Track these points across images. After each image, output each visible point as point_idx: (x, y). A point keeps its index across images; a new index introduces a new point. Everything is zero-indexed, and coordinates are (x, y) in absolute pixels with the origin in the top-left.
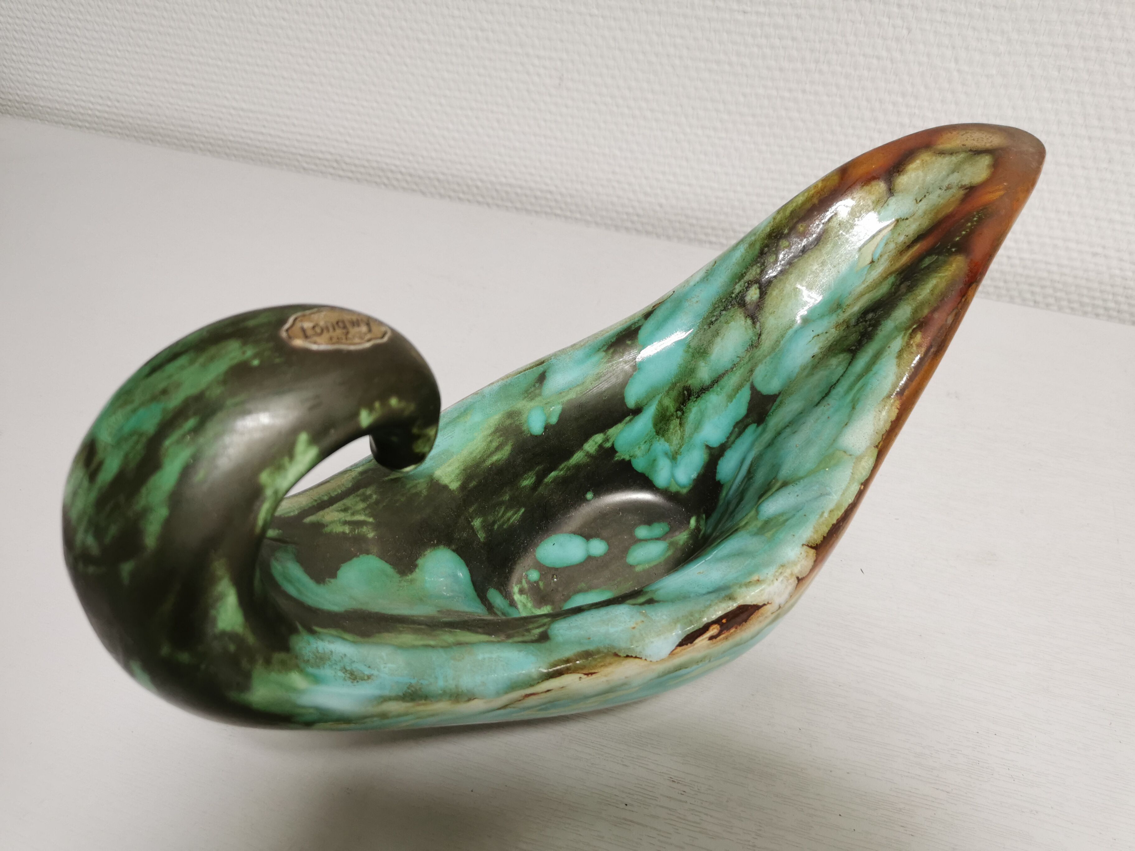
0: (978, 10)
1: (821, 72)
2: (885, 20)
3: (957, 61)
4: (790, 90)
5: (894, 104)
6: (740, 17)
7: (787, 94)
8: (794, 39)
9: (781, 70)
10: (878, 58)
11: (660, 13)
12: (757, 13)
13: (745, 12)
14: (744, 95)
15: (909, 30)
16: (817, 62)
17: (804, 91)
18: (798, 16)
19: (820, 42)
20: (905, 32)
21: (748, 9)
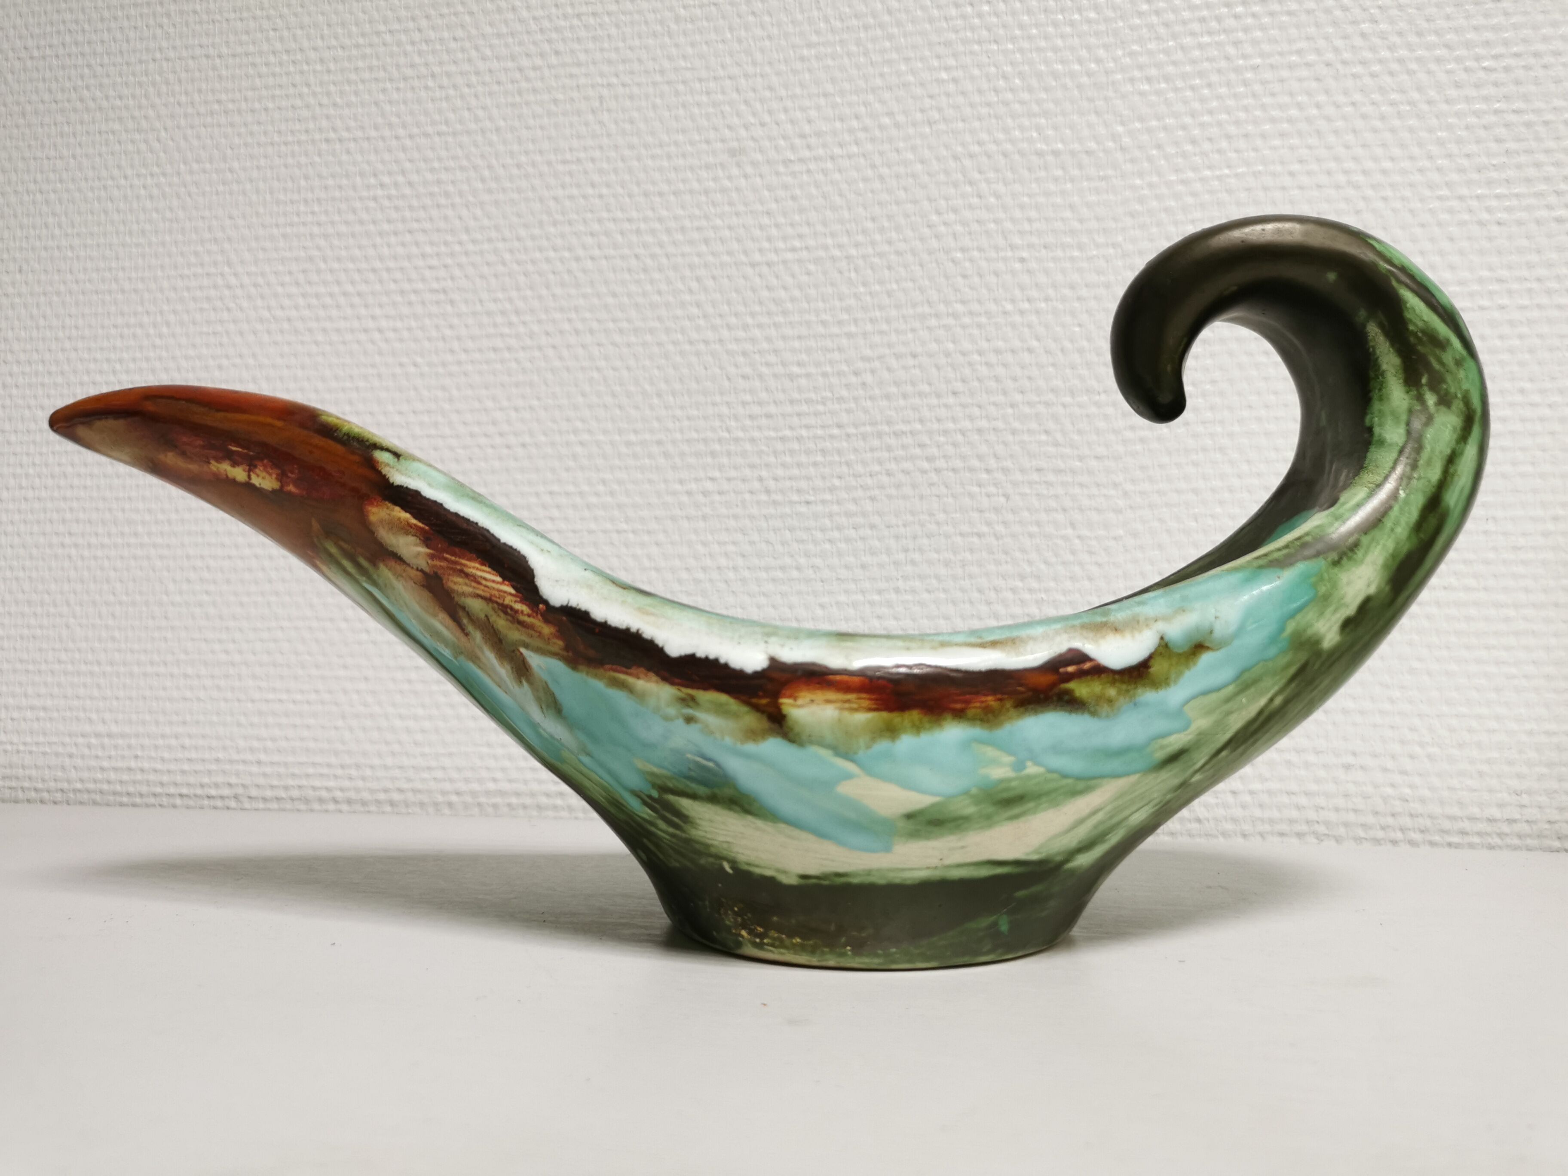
0: (1078, 464)
1: (913, 563)
2: (976, 489)
3: (1073, 525)
4: (880, 592)
5: (1014, 590)
6: (803, 509)
7: (876, 598)
8: (872, 527)
9: (863, 567)
10: (979, 535)
11: (705, 518)
12: (823, 502)
13: (808, 503)
14: (822, 606)
15: (1007, 497)
16: (906, 550)
17: (897, 590)
18: (872, 499)
19: (905, 526)
20: (1002, 500)
21: (812, 498)
